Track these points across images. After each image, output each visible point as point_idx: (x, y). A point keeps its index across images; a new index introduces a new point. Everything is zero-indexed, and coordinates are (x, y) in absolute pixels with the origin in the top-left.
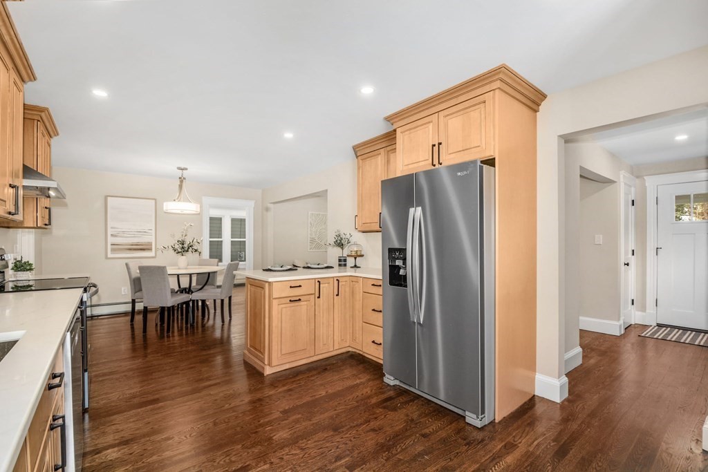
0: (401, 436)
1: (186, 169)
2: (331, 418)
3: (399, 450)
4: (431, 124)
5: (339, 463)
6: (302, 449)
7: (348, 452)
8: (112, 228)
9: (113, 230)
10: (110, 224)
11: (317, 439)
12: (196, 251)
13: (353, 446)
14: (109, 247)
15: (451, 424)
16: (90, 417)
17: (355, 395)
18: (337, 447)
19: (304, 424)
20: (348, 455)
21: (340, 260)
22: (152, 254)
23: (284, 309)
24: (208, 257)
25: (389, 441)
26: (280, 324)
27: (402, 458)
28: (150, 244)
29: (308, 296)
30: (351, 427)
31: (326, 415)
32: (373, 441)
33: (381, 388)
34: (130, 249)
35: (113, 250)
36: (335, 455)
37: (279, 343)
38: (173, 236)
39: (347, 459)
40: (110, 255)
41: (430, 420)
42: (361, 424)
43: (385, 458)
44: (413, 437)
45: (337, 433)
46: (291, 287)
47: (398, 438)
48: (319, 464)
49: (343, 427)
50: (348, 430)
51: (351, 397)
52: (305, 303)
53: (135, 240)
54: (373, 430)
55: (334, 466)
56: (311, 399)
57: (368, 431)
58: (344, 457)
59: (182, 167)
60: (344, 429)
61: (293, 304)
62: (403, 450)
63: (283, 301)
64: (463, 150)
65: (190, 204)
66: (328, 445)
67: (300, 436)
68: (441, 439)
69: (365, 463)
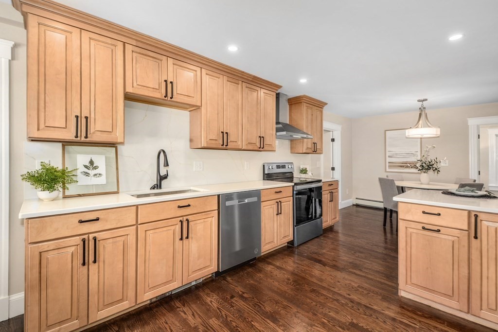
1: (426, 100)
8: (389, 151)
9: (390, 153)
10: (388, 149)
12: (436, 169)
14: (387, 164)
29: (455, 231)
34: (401, 166)
35: (390, 167)
37: (408, 269)
40: (388, 170)
46: (424, 212)
53: (405, 160)
59: (422, 98)
61: (427, 233)
63: (413, 225)
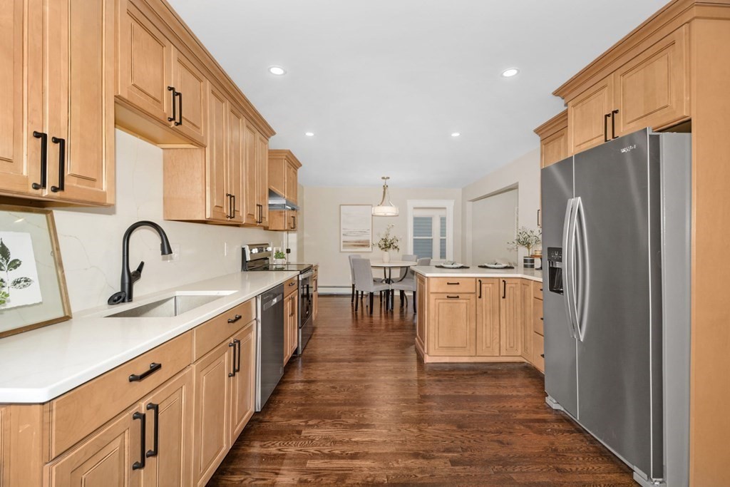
0: (528, 459)
1: (389, 178)
2: (463, 416)
3: (516, 470)
4: (607, 88)
5: (445, 454)
6: (420, 430)
7: (460, 450)
8: (344, 229)
10: (343, 226)
11: (437, 427)
12: (396, 247)
13: (468, 447)
14: (342, 243)
15: (609, 473)
16: (302, 361)
17: (501, 405)
18: (453, 442)
19: (435, 412)
20: (458, 452)
21: (525, 261)
22: (369, 249)
23: (441, 305)
24: (412, 253)
25: (511, 458)
26: (437, 318)
27: (514, 478)
28: (368, 241)
29: (468, 295)
30: (478, 431)
31: (460, 412)
32: (493, 451)
33: (538, 408)
34: (355, 245)
35: (344, 246)
36: (447, 447)
37: (437, 336)
38: (379, 234)
39: (456, 455)
40: (342, 250)
41: (581, 459)
42: (491, 432)
43: (495, 470)
44: (543, 466)
45: (460, 430)
46: (448, 284)
47: (525, 459)
48: (428, 448)
49: (470, 427)
50: (472, 432)
51: (496, 405)
52: (465, 301)
53: (358, 238)
54: (501, 442)
55: (440, 454)
56: (454, 394)
57: (494, 441)
58: (454, 452)
59: (385, 176)
60: (469, 430)
61: (450, 300)
62: (521, 472)
63: (441, 296)
64: (646, 115)
65: (391, 207)
66: (445, 436)
67: (426, 420)
68: (581, 482)
69: (471, 466)
